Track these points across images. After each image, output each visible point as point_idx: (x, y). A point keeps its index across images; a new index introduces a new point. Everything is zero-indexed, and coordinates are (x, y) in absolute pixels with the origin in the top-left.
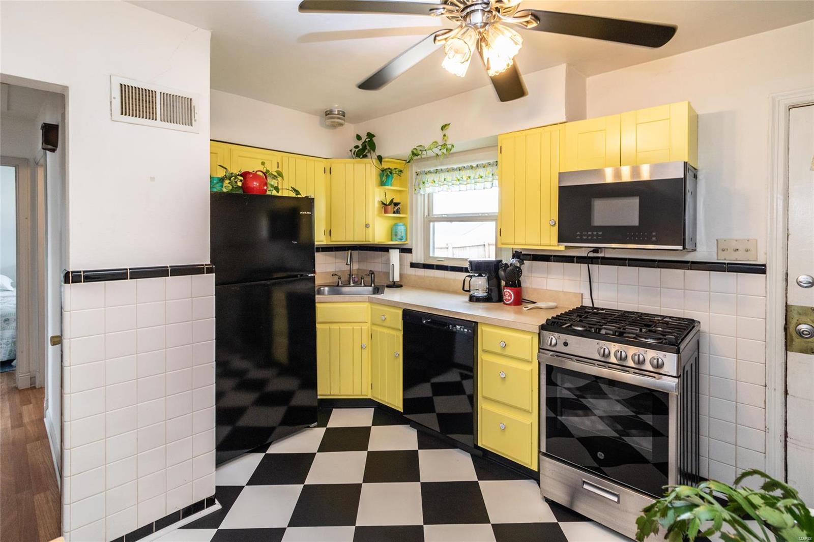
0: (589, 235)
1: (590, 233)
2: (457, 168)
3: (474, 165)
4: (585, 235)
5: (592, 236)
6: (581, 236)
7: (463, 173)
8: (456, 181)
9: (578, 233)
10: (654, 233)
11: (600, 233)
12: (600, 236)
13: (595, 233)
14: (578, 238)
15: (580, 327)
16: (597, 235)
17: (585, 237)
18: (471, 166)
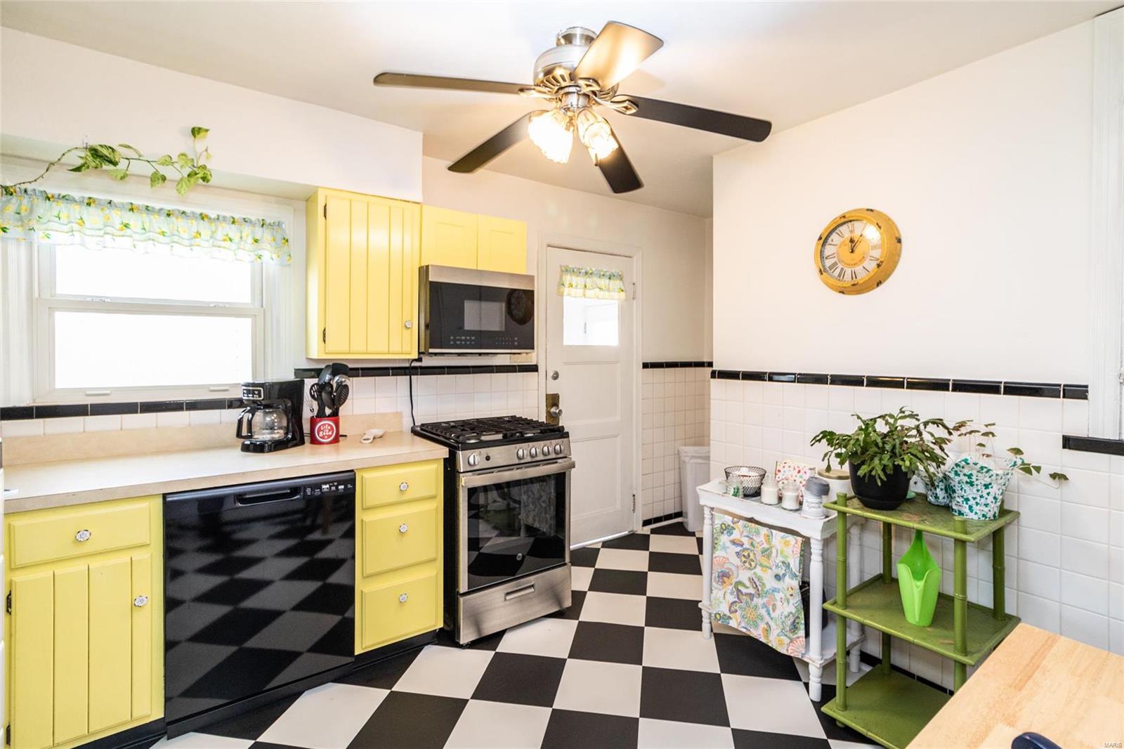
0: (463, 340)
1: (463, 338)
2: (161, 209)
3: (213, 216)
4: (459, 340)
5: (466, 340)
6: (455, 340)
7: (180, 223)
8: (159, 233)
9: (452, 338)
10: (516, 339)
11: (473, 338)
12: (473, 340)
13: (468, 338)
14: (452, 343)
15: (475, 439)
16: (471, 340)
17: (458, 343)
18: (201, 214)
